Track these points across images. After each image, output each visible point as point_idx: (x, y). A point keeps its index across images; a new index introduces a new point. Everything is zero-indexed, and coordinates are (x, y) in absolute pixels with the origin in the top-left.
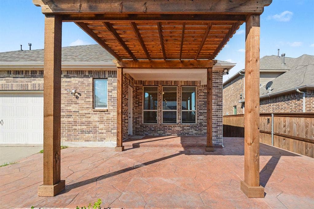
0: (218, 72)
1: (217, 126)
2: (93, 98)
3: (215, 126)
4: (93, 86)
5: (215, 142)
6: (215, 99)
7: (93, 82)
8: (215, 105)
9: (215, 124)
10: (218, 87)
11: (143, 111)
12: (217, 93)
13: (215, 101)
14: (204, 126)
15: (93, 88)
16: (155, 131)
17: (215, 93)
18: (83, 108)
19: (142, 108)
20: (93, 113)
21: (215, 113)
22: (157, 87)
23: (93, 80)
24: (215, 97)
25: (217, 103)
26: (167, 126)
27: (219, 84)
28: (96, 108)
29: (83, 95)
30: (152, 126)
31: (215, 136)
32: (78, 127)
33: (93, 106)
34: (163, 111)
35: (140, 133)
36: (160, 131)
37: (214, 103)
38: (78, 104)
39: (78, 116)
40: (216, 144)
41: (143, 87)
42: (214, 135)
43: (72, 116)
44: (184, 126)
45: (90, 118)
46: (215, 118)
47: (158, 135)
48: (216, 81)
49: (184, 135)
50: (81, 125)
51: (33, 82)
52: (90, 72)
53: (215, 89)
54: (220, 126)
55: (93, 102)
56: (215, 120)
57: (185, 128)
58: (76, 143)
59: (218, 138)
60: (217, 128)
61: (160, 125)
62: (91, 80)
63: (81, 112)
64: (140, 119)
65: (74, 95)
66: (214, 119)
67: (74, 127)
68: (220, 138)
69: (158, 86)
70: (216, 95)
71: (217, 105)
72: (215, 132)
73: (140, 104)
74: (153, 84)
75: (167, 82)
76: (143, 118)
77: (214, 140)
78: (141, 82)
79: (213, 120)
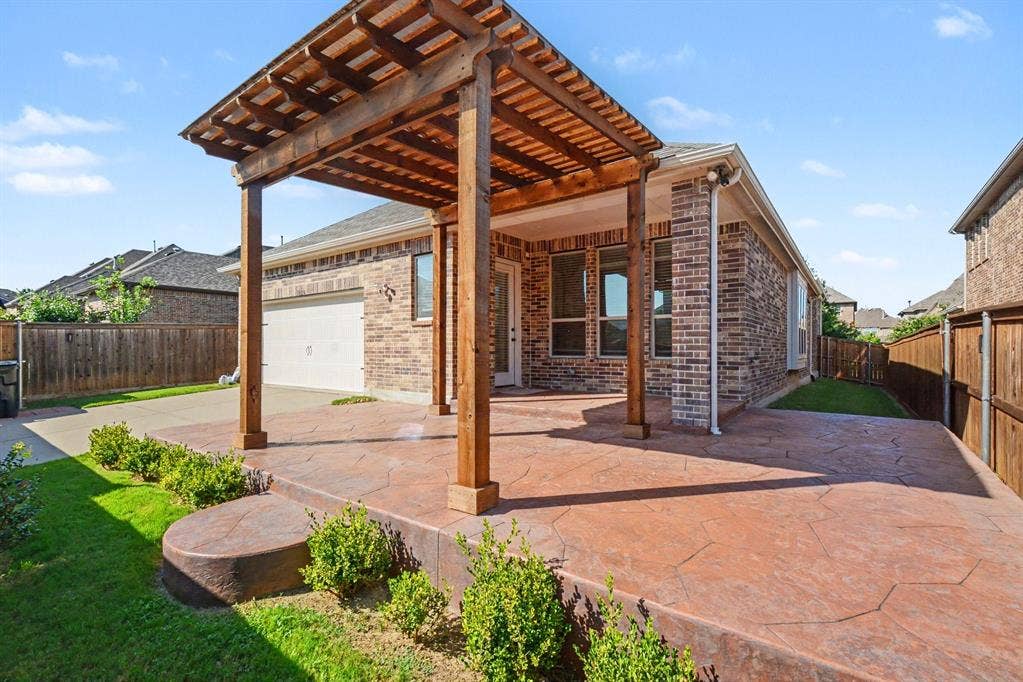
0: (690, 186)
1: (688, 361)
2: (413, 298)
3: (681, 361)
4: (413, 272)
5: (681, 415)
6: (680, 275)
7: (413, 264)
8: (681, 294)
9: (681, 355)
10: (690, 232)
11: (552, 321)
12: (688, 253)
13: (681, 281)
14: (728, 368)
15: (412, 277)
16: (577, 377)
17: (681, 254)
18: (398, 320)
19: (547, 314)
20: (412, 329)
21: (682, 321)
22: (584, 254)
23: (413, 260)
24: (681, 267)
25: (690, 286)
26: (608, 365)
27: (694, 222)
28: (419, 319)
29: (399, 294)
30: (571, 364)
31: (682, 395)
32: (391, 360)
33: (413, 315)
34: (601, 321)
35: (543, 383)
36: (591, 377)
37: (678, 288)
38: (391, 311)
39: (391, 336)
40: (684, 422)
41: (551, 256)
42: (678, 391)
43: (382, 337)
44: (658, 366)
45: (407, 340)
46: (681, 335)
47: (585, 389)
48: (685, 216)
49: (659, 393)
50: (395, 356)
51: (340, 276)
52: (408, 243)
53: (681, 241)
54: (697, 362)
55: (413, 306)
56: (680, 342)
57: (663, 370)
58: (389, 392)
59: (693, 402)
60: (689, 368)
61: (592, 361)
62: (408, 259)
63: (395, 329)
64: (541, 345)
65: (387, 295)
66: (678, 338)
67: (387, 361)
68: (699, 403)
69: (585, 249)
70: (684, 261)
71: (688, 294)
72: (681, 381)
73: (542, 303)
74: (573, 247)
75: (608, 234)
76: (551, 341)
77: (676, 408)
78: (546, 246)
79: (676, 342)
